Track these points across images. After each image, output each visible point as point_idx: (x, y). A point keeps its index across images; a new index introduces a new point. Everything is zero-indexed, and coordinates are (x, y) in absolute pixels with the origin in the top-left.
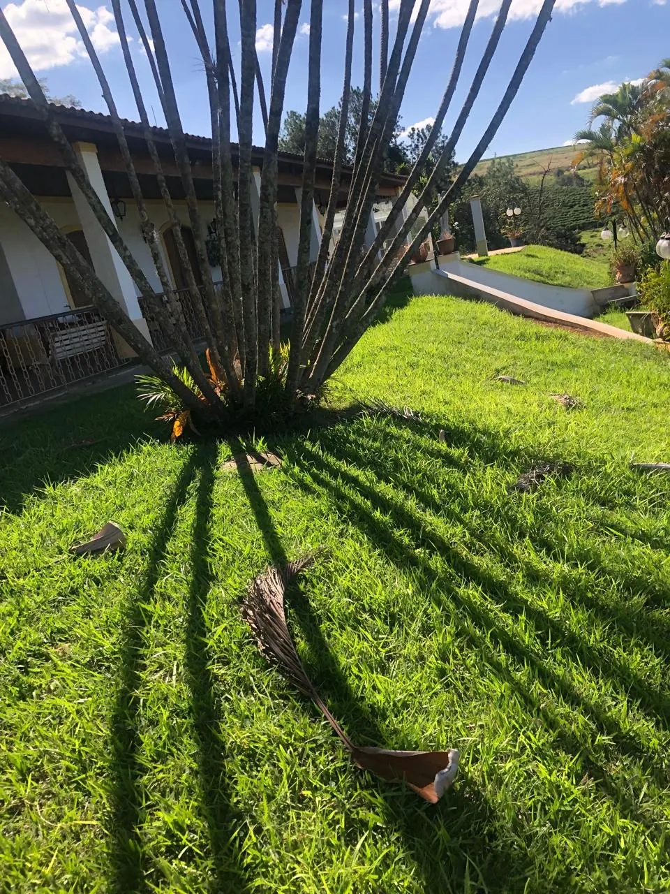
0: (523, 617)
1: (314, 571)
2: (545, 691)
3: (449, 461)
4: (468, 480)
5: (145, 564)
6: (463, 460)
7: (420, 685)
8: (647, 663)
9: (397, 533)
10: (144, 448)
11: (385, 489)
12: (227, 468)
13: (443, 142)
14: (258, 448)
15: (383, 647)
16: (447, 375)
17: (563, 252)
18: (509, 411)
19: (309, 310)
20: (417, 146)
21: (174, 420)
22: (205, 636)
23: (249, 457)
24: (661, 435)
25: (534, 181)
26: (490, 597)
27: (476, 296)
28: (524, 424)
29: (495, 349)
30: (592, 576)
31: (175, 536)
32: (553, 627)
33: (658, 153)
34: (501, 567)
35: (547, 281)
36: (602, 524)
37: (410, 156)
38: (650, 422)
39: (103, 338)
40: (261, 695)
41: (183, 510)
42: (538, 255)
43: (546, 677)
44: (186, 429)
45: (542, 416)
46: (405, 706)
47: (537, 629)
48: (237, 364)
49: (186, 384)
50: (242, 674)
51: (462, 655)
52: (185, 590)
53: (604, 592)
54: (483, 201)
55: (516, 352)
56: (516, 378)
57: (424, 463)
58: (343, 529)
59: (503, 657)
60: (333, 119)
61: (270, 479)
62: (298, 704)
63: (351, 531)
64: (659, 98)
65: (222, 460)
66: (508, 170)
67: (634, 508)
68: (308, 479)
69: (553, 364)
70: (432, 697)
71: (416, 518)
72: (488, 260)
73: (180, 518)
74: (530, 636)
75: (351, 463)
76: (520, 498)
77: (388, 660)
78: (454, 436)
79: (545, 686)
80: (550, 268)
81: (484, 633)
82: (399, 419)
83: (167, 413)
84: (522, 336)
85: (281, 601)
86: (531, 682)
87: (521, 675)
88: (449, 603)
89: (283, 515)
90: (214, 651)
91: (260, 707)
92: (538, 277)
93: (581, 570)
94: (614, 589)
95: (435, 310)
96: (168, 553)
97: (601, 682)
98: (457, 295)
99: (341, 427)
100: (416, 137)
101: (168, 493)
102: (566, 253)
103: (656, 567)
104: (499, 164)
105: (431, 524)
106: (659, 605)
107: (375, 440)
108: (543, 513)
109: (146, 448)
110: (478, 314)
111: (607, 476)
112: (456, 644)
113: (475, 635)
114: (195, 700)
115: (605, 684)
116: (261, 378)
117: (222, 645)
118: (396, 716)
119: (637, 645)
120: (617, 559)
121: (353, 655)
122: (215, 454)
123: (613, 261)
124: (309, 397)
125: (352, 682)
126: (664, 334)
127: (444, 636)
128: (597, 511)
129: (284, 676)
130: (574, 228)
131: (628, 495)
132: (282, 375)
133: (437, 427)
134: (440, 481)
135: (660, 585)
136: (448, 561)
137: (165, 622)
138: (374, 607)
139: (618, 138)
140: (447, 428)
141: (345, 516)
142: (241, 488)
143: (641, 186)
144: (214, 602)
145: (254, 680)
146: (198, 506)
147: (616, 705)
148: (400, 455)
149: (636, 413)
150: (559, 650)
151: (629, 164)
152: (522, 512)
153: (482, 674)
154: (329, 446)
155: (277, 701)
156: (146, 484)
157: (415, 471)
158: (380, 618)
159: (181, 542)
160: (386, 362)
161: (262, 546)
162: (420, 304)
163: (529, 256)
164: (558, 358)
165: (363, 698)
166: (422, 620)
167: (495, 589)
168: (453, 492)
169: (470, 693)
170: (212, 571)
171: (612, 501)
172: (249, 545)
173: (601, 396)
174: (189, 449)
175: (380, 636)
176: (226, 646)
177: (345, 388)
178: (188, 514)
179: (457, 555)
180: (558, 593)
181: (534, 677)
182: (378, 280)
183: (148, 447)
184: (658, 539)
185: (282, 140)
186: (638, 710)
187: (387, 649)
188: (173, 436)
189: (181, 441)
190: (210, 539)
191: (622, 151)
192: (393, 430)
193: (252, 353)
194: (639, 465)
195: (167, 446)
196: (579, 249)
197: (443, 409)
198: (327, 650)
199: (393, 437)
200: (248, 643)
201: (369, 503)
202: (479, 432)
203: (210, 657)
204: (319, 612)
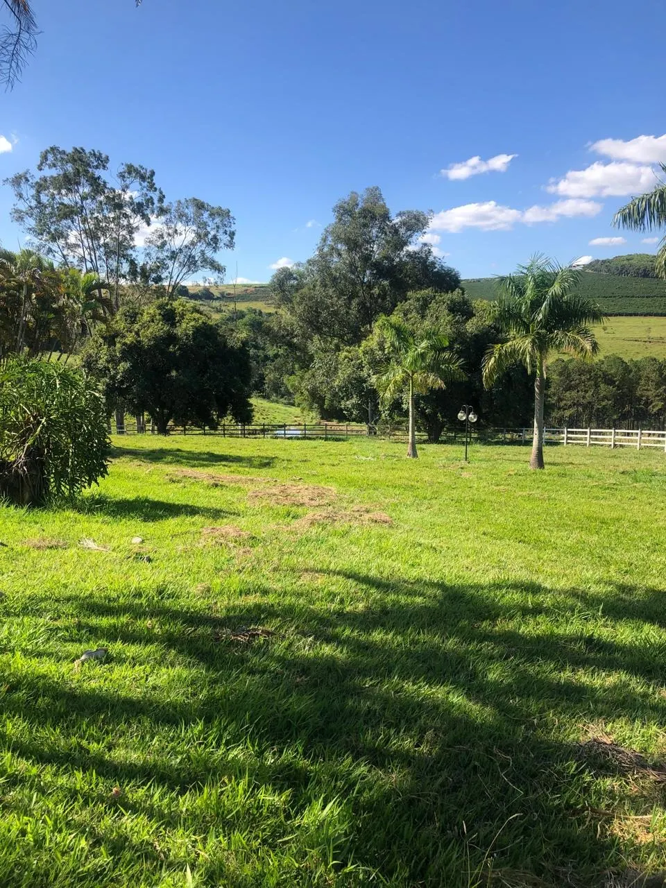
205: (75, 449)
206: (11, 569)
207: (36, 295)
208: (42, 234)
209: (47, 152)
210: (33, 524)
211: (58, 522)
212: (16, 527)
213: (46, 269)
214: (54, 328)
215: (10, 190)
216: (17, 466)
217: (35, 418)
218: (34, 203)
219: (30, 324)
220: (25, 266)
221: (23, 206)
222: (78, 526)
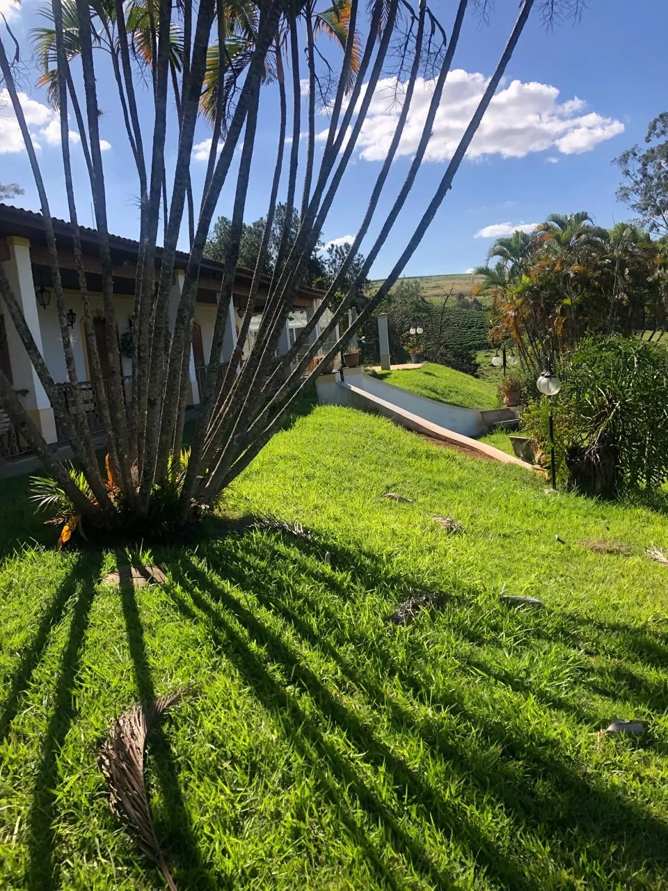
0: (382, 769)
1: (180, 710)
2: (396, 856)
3: (333, 586)
4: (348, 608)
5: (6, 694)
6: (345, 584)
7: (272, 847)
8: (497, 823)
9: (271, 667)
10: (28, 554)
11: (265, 616)
12: (110, 580)
13: (359, 259)
14: (144, 561)
15: (240, 801)
16: (340, 489)
17: (458, 372)
18: (394, 533)
19: (213, 419)
20: (334, 261)
21: (63, 524)
22: (54, 787)
23: (133, 570)
24: (531, 566)
25: (438, 302)
26: (353, 744)
27: (374, 409)
28: (407, 547)
29: (387, 465)
30: (455, 721)
31: (43, 662)
32: (412, 779)
33: (545, 293)
34: (368, 709)
35: (441, 399)
36: (469, 663)
37: (327, 269)
38: (523, 551)
39: (8, 425)
40: (103, 861)
41: (58, 629)
42: (436, 374)
43: (398, 839)
44: (74, 534)
45: (424, 539)
46: (254, 873)
47: (396, 783)
48: (134, 470)
49: (81, 488)
50: (88, 835)
51: (318, 811)
52: (43, 726)
53: (463, 740)
54: (390, 317)
55: (407, 470)
56: (404, 496)
57: (307, 587)
58: (216, 662)
59: (360, 813)
60: (260, 229)
61: (150, 599)
62: (142, 872)
63: (224, 664)
64: (546, 247)
65: (105, 572)
66: (415, 291)
67: (500, 646)
68: (189, 601)
69: (440, 484)
70: (282, 862)
71: (291, 651)
72: (390, 374)
73: (52, 640)
74: (388, 790)
75: (234, 584)
76: (395, 631)
77: (243, 817)
78: (340, 558)
79: (396, 851)
80: (445, 388)
81: (343, 786)
82: (288, 536)
83: (58, 517)
84: (413, 454)
85: (141, 747)
86: (383, 846)
87: (374, 837)
88: (311, 751)
89: (158, 642)
90: (63, 806)
91: (102, 875)
92: (433, 395)
93: (444, 713)
94: (473, 736)
95: (336, 421)
96: (33, 682)
97: (451, 844)
98: (358, 408)
99: (230, 541)
100: (334, 252)
101: (45, 609)
102: (461, 373)
103: (515, 712)
104: (407, 284)
105: (305, 658)
106: (514, 756)
107: (262, 559)
108: (414, 649)
109: (30, 554)
110: (375, 429)
111: (478, 609)
112: (314, 799)
113: (334, 788)
114: (34, 865)
115: (456, 848)
116: (157, 487)
117: (71, 799)
118: (242, 886)
119: (489, 802)
120: (479, 702)
121: (208, 811)
122: (99, 564)
123: (502, 386)
124: (203, 507)
125: (202, 845)
126: (542, 462)
127: (303, 790)
128: (466, 647)
129: (132, 838)
130: (470, 348)
131: (496, 631)
132: (178, 484)
133: (325, 547)
134: (321, 608)
135: (517, 733)
136: (317, 701)
137: (16, 767)
138: (236, 754)
139: (511, 277)
140: (333, 549)
141: (220, 647)
142: (120, 607)
143: (529, 319)
144: (71, 746)
145: (100, 842)
146: (73, 627)
147: (464, 872)
148: (285, 577)
149: (511, 540)
150: (414, 807)
151: (519, 301)
152: (394, 647)
153: (336, 835)
154: (215, 564)
155: (120, 868)
156: (23, 595)
157: (297, 596)
158: (241, 768)
159: (48, 671)
160: (284, 472)
161: (131, 677)
162: (323, 413)
163: (427, 373)
164: (445, 478)
165: (211, 864)
166: (282, 771)
167: (360, 735)
168: (332, 622)
169: (322, 858)
170: (75, 704)
171: (479, 637)
172: (118, 676)
173: (482, 520)
174: (73, 557)
175: (238, 789)
176: (76, 800)
177: (240, 496)
178: (61, 634)
179: (327, 694)
180: (419, 741)
181: (387, 839)
182: (281, 398)
183: (33, 553)
184: (519, 681)
185: (211, 242)
186: (484, 878)
187: (243, 804)
188: (60, 540)
189: (68, 547)
190: (78, 668)
191: (514, 290)
192: (281, 547)
193: (150, 464)
194: (508, 598)
195: (52, 552)
196: (472, 369)
197: (332, 525)
198: (182, 804)
199: (281, 556)
200: (101, 796)
201: (246, 633)
202: (364, 554)
203: (56, 812)
204: (179, 759)
205: (652, 437)
206: (561, 573)
207: (630, 271)
208: (647, 209)
209: (656, 121)
210: (600, 519)
211: (627, 521)
212: (580, 521)
213: (642, 241)
214: (648, 303)
215: (618, 170)
216: (590, 453)
217: (610, 401)
218: (640, 177)
219: (624, 302)
220: (618, 240)
221: (629, 183)
222: (649, 530)
